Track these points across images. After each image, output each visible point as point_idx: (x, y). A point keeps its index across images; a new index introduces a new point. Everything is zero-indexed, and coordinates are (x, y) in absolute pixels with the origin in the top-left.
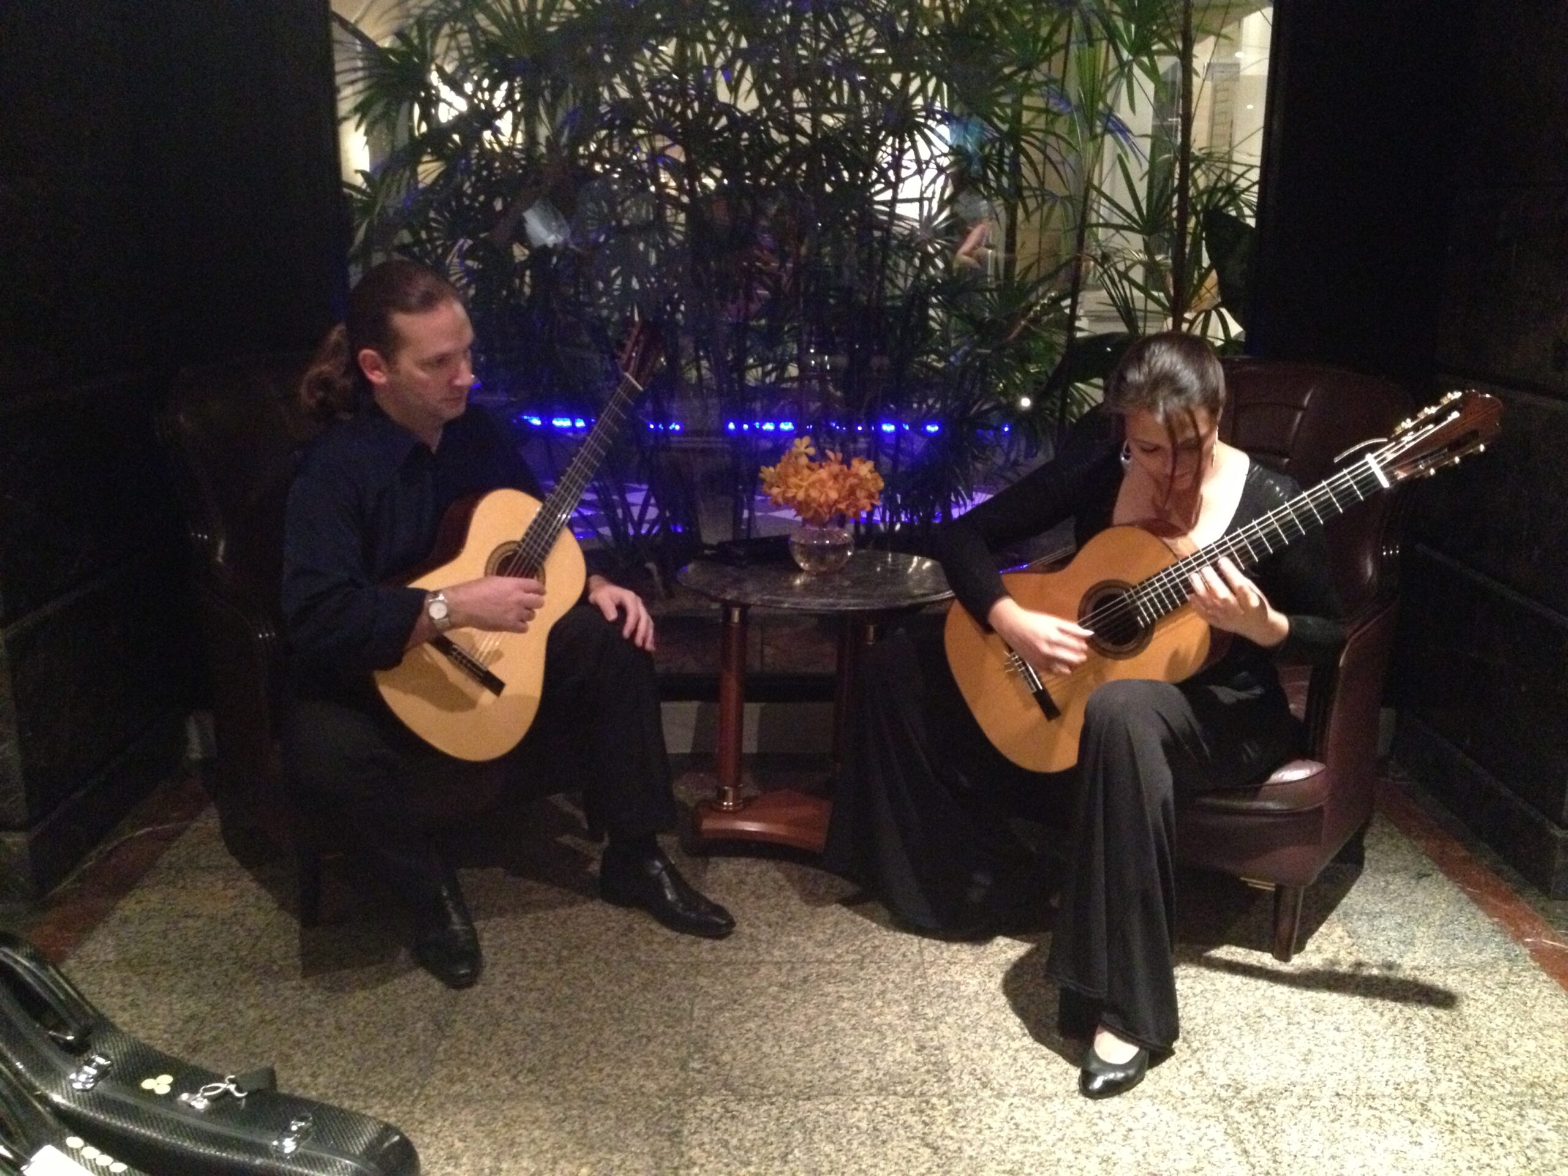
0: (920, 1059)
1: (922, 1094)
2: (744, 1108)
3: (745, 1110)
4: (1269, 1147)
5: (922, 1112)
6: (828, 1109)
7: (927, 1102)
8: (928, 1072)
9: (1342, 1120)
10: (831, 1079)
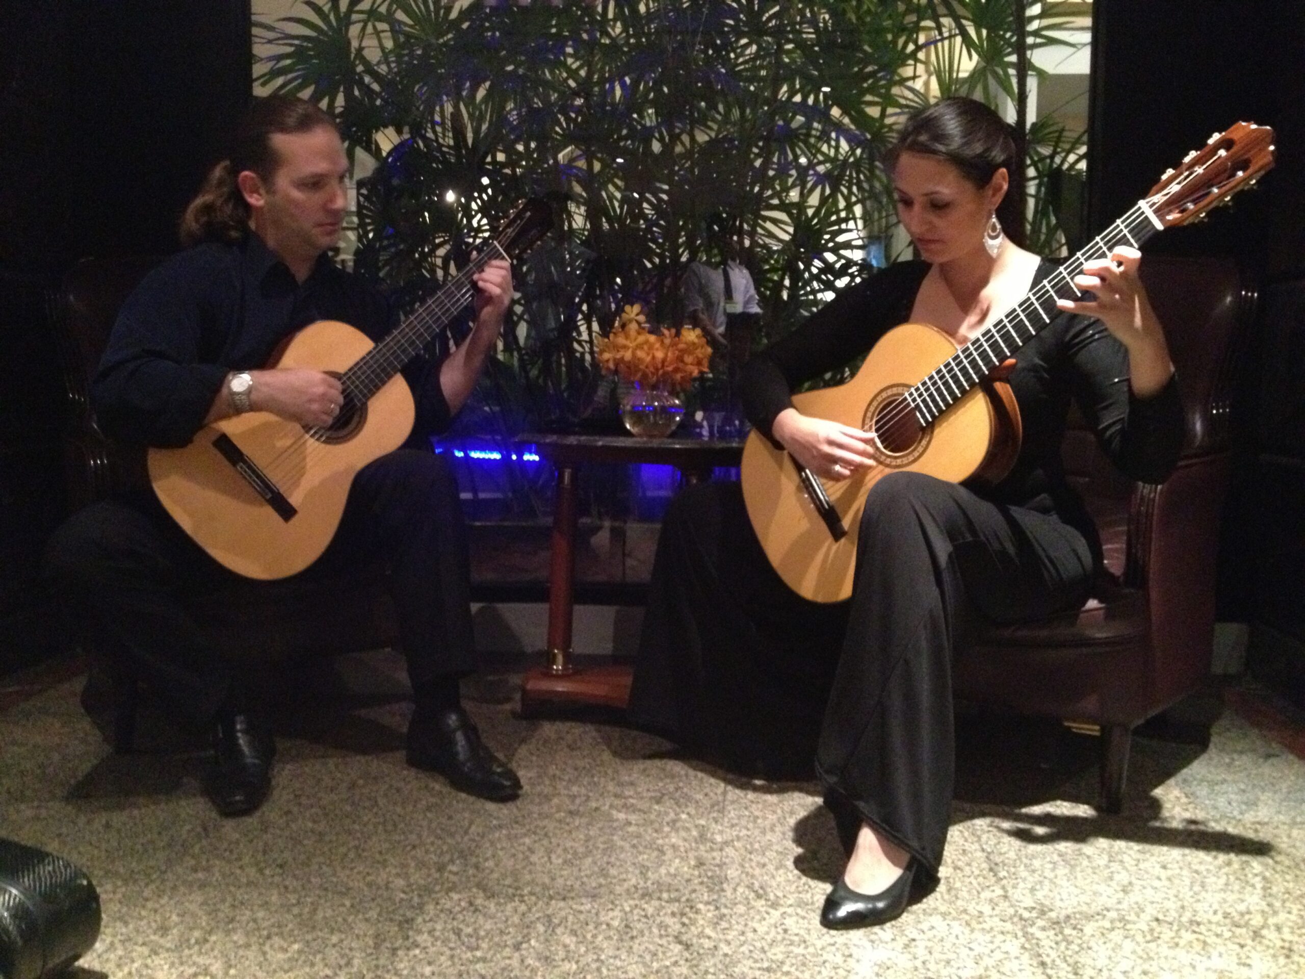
0: (696, 873)
1: (688, 900)
4: (1071, 961)
5: (683, 914)
6: (582, 908)
8: (702, 883)
9: (1160, 942)
10: (594, 885)
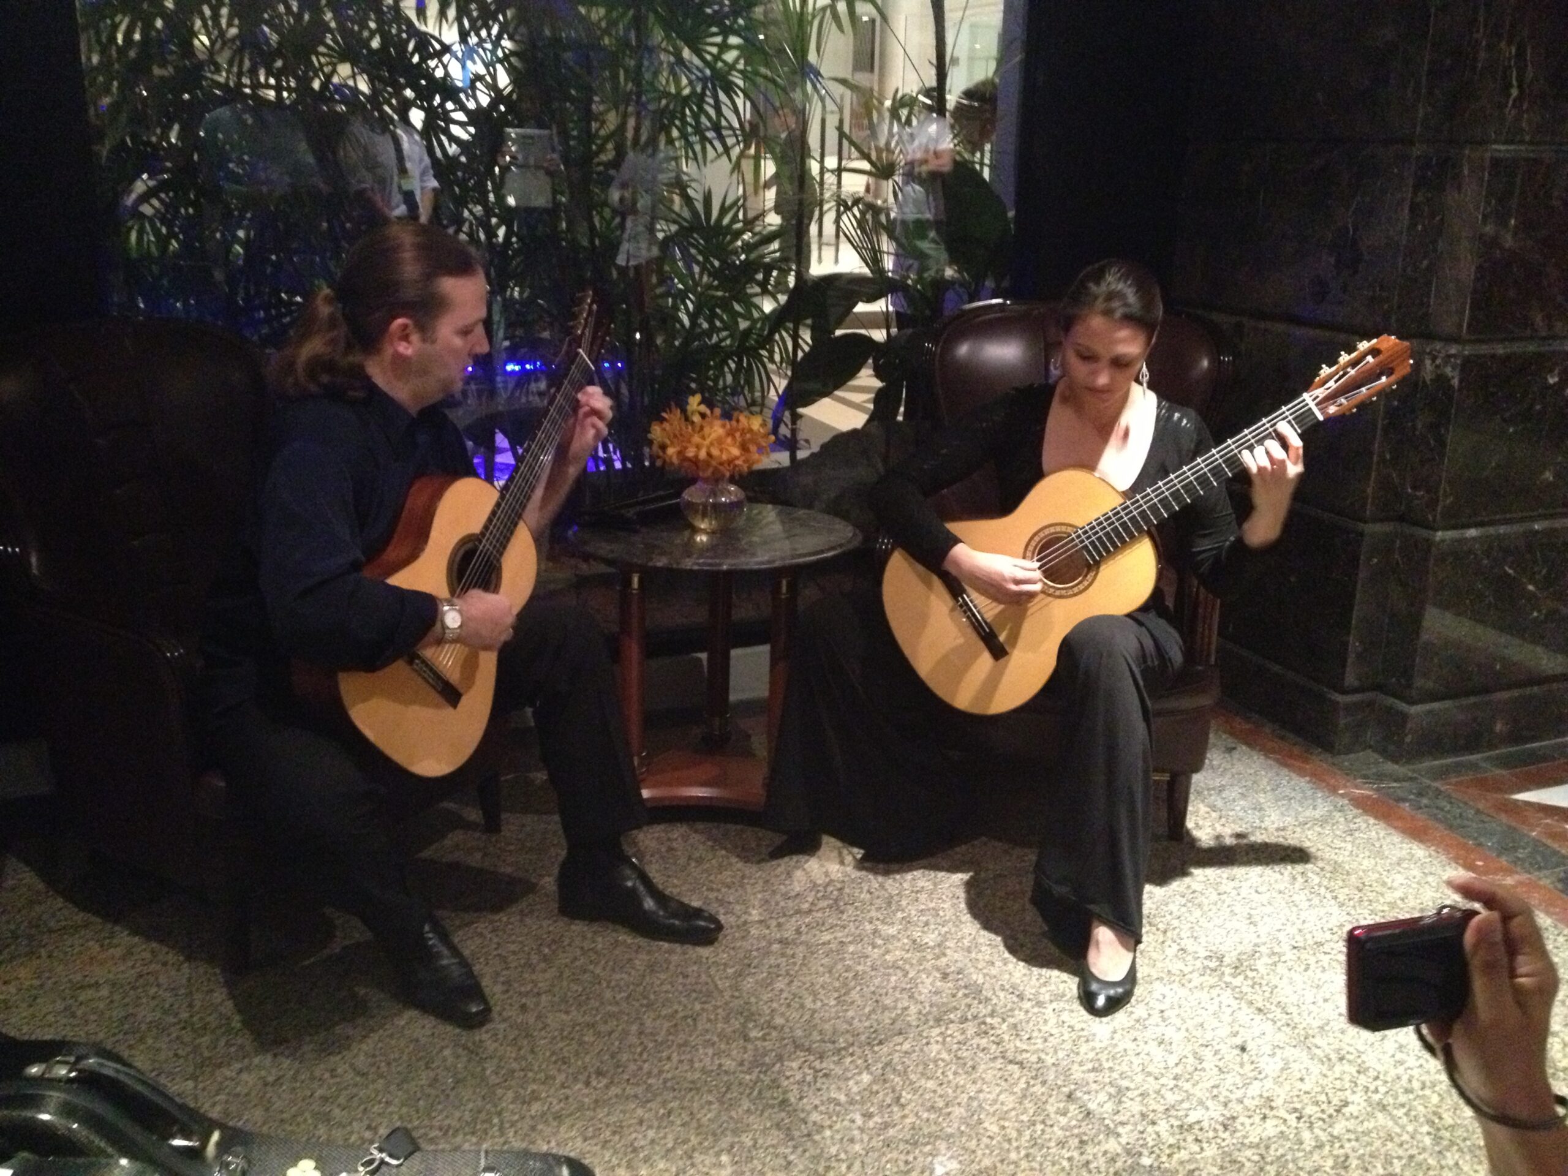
0: (951, 985)
1: (975, 1017)
2: (828, 1064)
3: (832, 1066)
5: (986, 1033)
6: (904, 1048)
7: (984, 1023)
8: (965, 996)
